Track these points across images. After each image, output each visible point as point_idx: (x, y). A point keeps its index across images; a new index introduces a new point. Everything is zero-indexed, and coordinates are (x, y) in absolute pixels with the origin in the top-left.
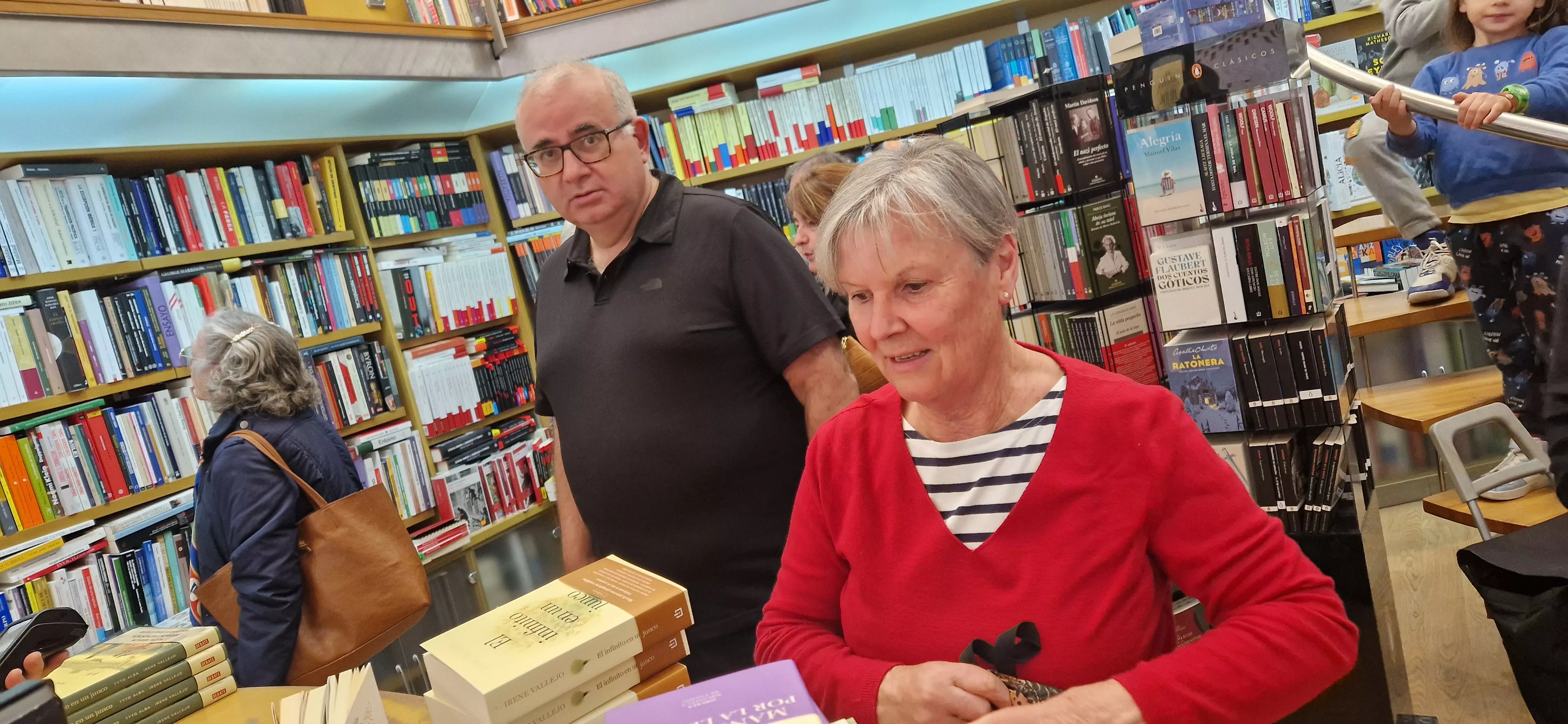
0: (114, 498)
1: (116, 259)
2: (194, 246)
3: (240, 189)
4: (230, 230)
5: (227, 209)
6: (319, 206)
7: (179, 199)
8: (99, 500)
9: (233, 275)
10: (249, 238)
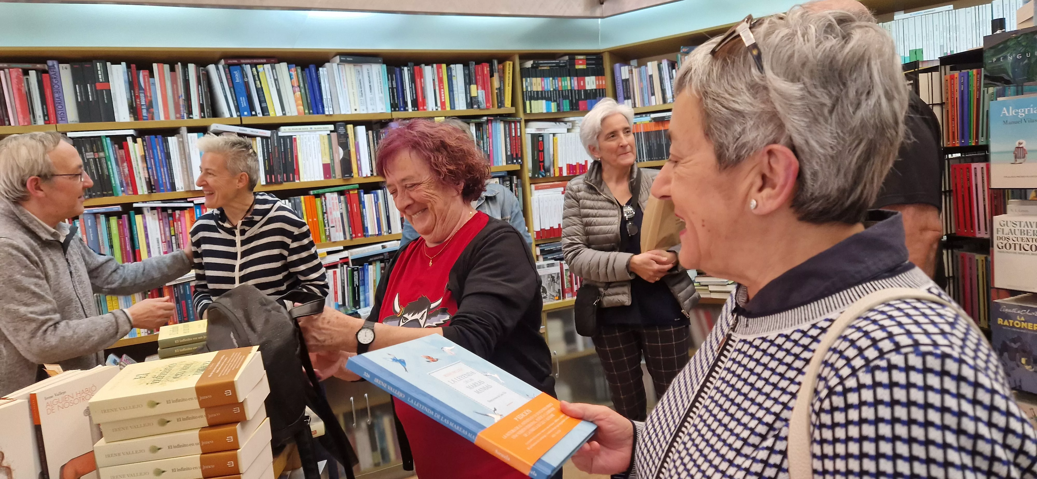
0: (356, 237)
1: (379, 111)
2: (421, 108)
3: (453, 78)
4: (443, 100)
5: (443, 88)
6: (496, 91)
7: (418, 81)
8: (348, 237)
10: (453, 106)
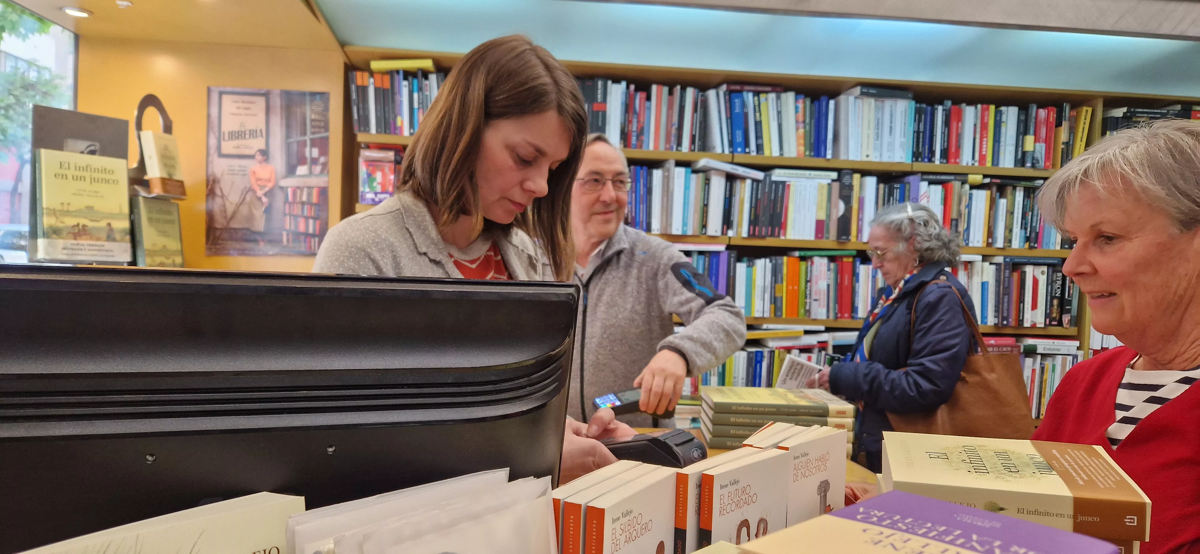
0: (841, 317)
1: (897, 160)
2: (952, 161)
3: (1003, 124)
4: (984, 153)
5: (987, 137)
6: (1063, 146)
7: (954, 125)
8: (832, 316)
9: (973, 187)
10: (995, 161)
